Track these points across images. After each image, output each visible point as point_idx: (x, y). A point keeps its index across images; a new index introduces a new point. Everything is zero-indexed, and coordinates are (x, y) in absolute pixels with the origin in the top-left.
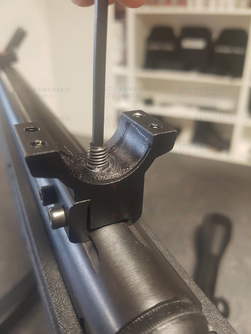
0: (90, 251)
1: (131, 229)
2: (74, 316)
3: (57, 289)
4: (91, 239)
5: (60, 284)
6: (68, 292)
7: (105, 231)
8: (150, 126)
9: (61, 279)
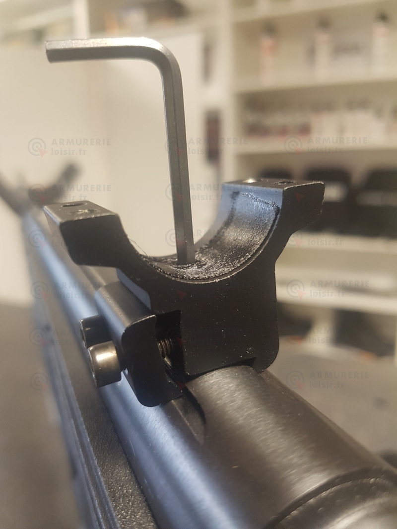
0: (186, 412)
3: (124, 496)
5: (130, 489)
6: (146, 500)
9: (131, 479)
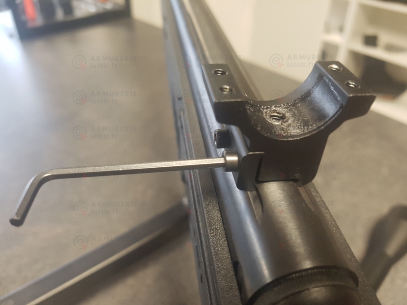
0: (254, 201)
1: (300, 190)
2: (229, 257)
3: (216, 228)
4: (257, 190)
5: (219, 225)
6: (226, 234)
7: (272, 186)
8: (346, 83)
9: (220, 220)
